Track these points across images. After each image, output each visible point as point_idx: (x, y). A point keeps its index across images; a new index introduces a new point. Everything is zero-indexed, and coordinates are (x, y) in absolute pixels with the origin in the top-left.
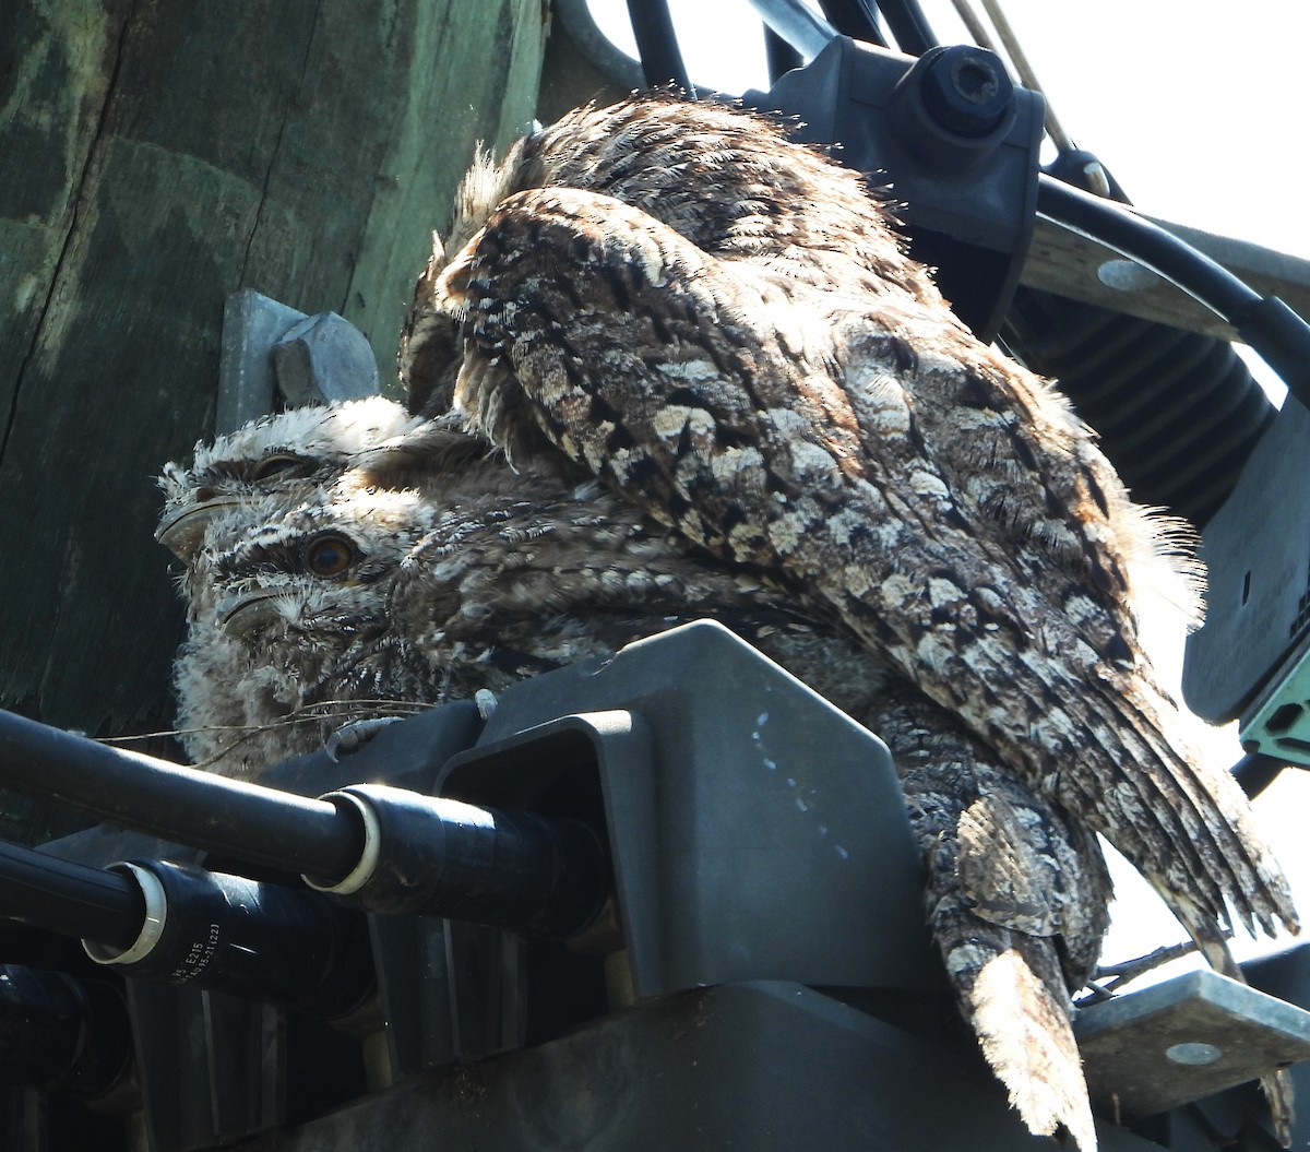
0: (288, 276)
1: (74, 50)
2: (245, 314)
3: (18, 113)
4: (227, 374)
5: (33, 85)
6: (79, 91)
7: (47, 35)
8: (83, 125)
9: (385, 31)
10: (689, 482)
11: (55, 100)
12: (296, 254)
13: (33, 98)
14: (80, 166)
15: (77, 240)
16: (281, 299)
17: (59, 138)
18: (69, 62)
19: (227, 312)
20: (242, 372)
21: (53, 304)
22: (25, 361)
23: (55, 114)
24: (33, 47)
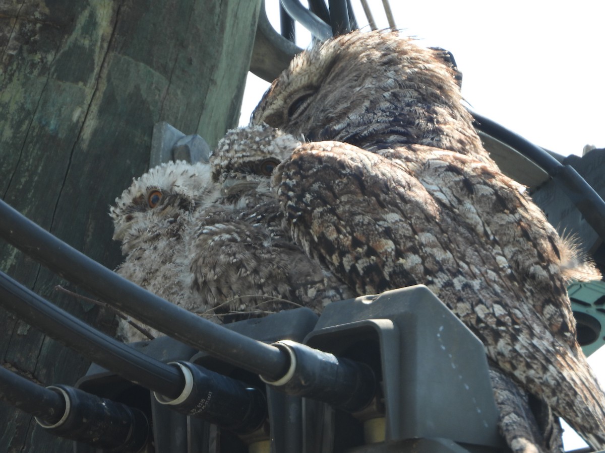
0: (177, 117)
1: (99, 15)
2: (163, 132)
3: (76, 39)
4: (154, 156)
5: (83, 28)
6: (100, 32)
7: (89, 7)
8: (102, 47)
9: (216, 18)
10: (390, 272)
11: (91, 35)
12: (181, 108)
13: (82, 33)
14: (100, 64)
15: (98, 94)
16: (174, 126)
17: (92, 51)
18: (97, 20)
19: (155, 130)
20: (161, 156)
21: (87, 120)
22: (75, 143)
23: (91, 41)
24: (83, 12)
